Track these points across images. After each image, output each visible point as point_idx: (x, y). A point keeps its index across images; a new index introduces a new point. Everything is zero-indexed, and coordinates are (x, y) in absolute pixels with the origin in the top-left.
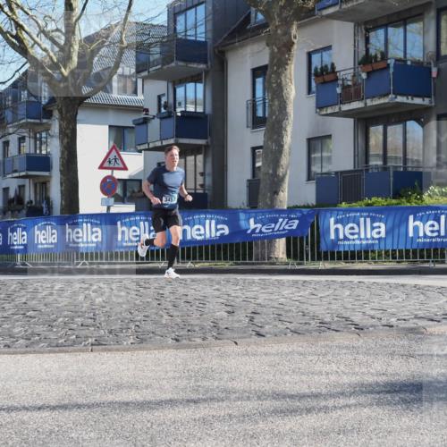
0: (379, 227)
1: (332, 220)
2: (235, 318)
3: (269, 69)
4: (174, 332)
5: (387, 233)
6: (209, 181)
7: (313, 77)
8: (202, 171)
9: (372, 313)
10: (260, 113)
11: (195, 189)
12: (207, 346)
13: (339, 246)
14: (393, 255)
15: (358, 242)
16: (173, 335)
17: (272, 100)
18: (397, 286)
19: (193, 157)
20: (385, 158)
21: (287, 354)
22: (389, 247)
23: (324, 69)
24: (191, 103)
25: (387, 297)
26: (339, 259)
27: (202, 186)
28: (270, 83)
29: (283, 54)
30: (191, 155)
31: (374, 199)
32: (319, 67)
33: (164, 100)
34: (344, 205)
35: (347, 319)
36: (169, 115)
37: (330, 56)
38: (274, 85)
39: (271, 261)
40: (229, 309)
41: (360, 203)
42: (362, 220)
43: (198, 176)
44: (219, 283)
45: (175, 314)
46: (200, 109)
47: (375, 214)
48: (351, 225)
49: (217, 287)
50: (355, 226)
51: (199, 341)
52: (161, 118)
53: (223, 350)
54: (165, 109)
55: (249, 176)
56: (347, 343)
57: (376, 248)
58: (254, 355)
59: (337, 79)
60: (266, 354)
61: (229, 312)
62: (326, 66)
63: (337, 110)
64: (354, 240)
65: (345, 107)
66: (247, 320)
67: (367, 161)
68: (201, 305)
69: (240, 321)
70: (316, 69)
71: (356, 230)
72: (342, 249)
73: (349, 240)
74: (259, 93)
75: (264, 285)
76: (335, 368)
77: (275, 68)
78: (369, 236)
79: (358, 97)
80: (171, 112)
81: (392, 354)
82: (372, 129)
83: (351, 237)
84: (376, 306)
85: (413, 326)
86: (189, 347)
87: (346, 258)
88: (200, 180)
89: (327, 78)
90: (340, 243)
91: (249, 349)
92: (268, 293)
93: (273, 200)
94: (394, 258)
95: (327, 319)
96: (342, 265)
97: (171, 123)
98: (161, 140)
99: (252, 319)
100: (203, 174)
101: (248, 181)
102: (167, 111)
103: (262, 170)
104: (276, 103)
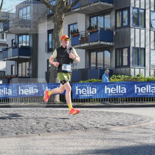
0: (94, 90)
1: (77, 87)
2: (39, 125)
3: (54, 31)
4: (15, 131)
5: (97, 92)
6: (31, 72)
7: (70, 34)
8: (28, 68)
9: (91, 123)
10: (50, 47)
11: (26, 75)
12: (29, 136)
13: (79, 97)
14: (99, 100)
15: (86, 95)
16: (15, 132)
17: (55, 42)
18: (100, 112)
19: (25, 63)
20: (97, 64)
21: (58, 139)
22: (98, 97)
23: (74, 31)
24: (25, 43)
25: (96, 116)
26: (79, 102)
27: (28, 74)
28: (54, 36)
29: (59, 25)
30: (24, 62)
31: (92, 80)
32: (73, 30)
33: (14, 41)
34: (81, 82)
35: (81, 125)
36: (16, 47)
37: (77, 26)
38: (56, 37)
39: (54, 102)
40: (37, 121)
41: (87, 81)
42: (88, 87)
43: (27, 70)
44: (34, 111)
45: (17, 123)
46: (28, 45)
47: (93, 85)
48: (84, 89)
49: (33, 113)
50: (85, 89)
51: (25, 134)
52: (13, 48)
53: (34, 138)
54: (14, 45)
55: (46, 71)
56: (81, 134)
57: (93, 98)
58: (46, 139)
59: (79, 35)
60: (51, 139)
61: (37, 123)
62: (75, 30)
63: (79, 46)
64: (85, 95)
65: (82, 45)
66: (44, 126)
67: (90, 65)
68: (26, 120)
69: (41, 126)
70: (71, 31)
71: (86, 91)
72: (80, 98)
73: (83, 95)
74: (50, 40)
75: (51, 112)
76: (76, 144)
77: (56, 30)
78: (90, 93)
79: (87, 42)
80: (17, 46)
81: (98, 139)
82: (92, 54)
83: (84, 94)
84: (92, 120)
85: (105, 127)
86: (21, 136)
87: (82, 101)
88: (27, 72)
89: (75, 34)
90: (80, 96)
91: (44, 137)
92: (52, 115)
93: (55, 80)
94: (100, 101)
95: (74, 125)
96: (80, 104)
97: (17, 50)
98: (13, 56)
99: (46, 125)
100: (28, 70)
101: (46, 72)
102: (15, 45)
103: (51, 68)
104: (57, 43)
